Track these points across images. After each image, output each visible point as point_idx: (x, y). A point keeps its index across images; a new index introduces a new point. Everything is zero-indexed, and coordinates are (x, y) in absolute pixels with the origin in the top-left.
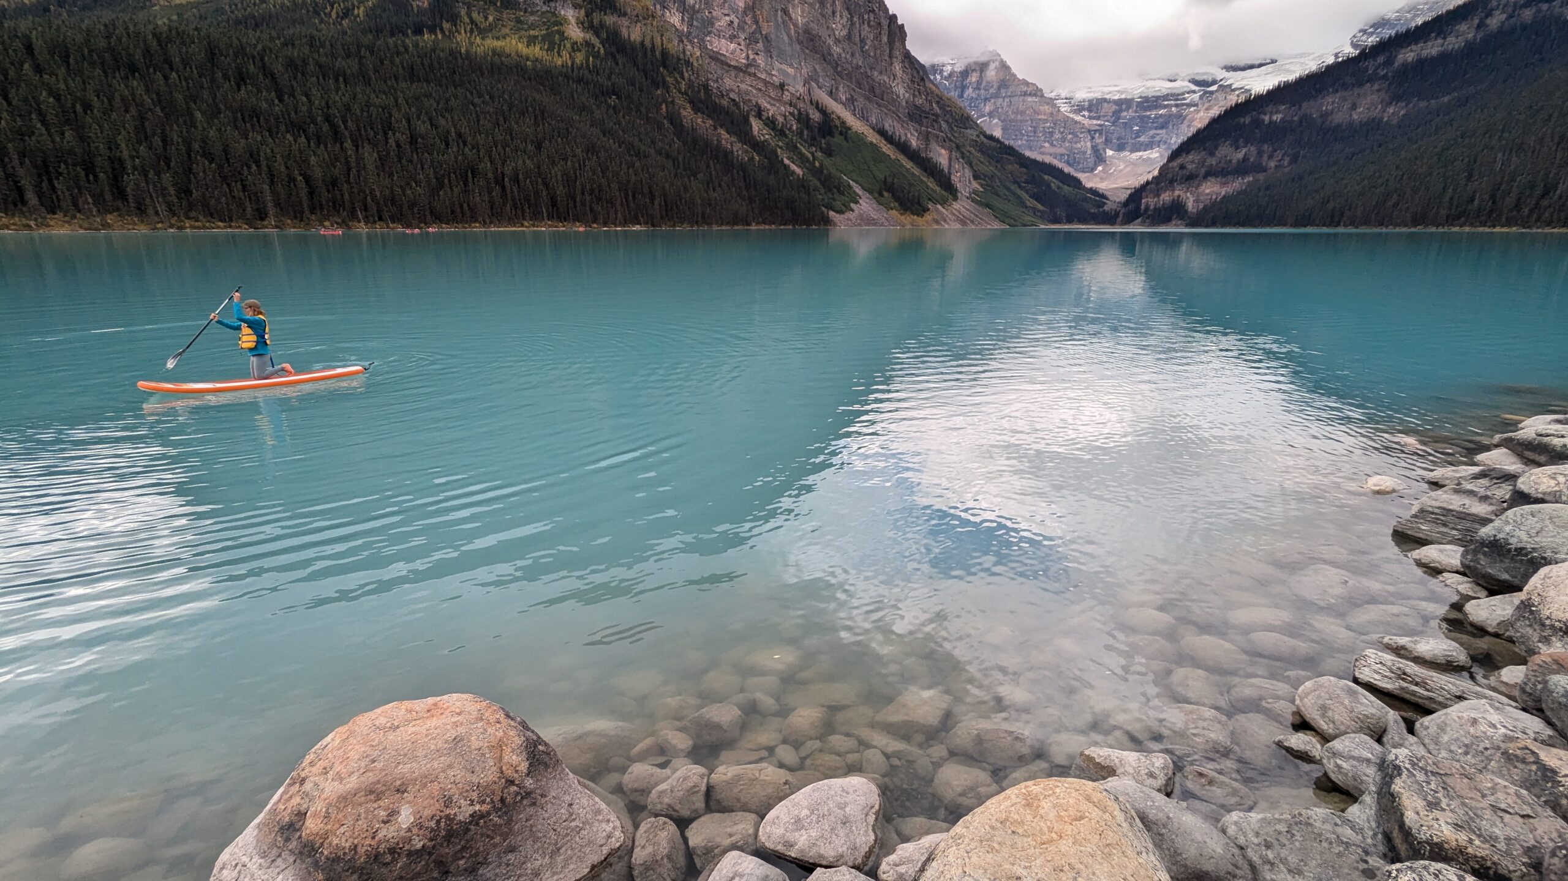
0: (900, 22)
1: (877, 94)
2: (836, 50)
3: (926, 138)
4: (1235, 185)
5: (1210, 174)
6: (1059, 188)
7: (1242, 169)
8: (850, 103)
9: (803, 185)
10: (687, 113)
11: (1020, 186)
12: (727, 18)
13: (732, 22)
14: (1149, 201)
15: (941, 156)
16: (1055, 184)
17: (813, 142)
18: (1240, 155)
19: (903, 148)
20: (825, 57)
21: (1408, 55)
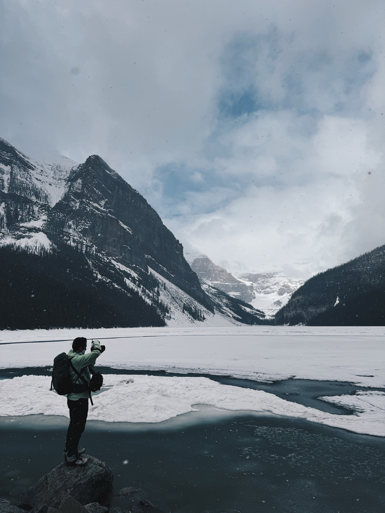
0: (180, 243)
4: (322, 308)
5: (311, 304)
6: (244, 309)
8: (162, 273)
9: (152, 308)
11: (230, 309)
12: (113, 238)
13: (115, 240)
14: (287, 315)
16: (243, 307)
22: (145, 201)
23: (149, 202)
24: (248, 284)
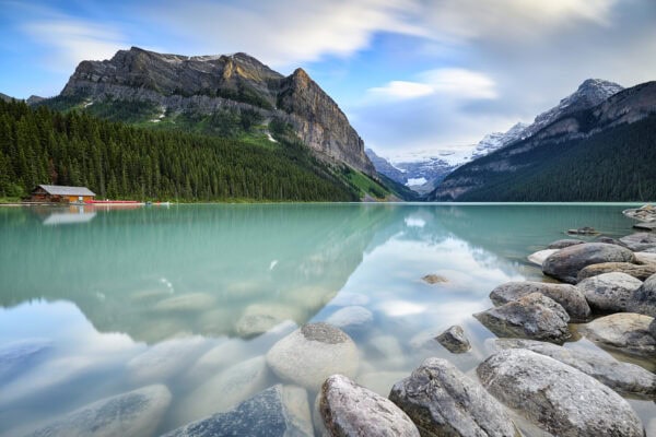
0: (362, 139)
4: (466, 189)
5: (458, 186)
8: (351, 163)
9: (350, 189)
11: (394, 190)
14: (438, 194)
17: (346, 175)
18: (466, 181)
20: (343, 149)
21: (513, 152)
22: (336, 106)
23: (340, 107)
24: (403, 171)
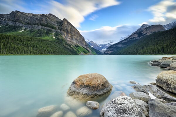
0: (84, 38)
1: (82, 44)
2: (79, 40)
3: (87, 47)
5: (110, 50)
6: (98, 52)
7: (112, 50)
8: (80, 44)
9: (76, 51)
10: (65, 45)
11: (95, 52)
14: (106, 53)
15: (88, 49)
17: (77, 47)
19: (85, 48)
20: (78, 40)
21: (123, 42)
22: (76, 29)
